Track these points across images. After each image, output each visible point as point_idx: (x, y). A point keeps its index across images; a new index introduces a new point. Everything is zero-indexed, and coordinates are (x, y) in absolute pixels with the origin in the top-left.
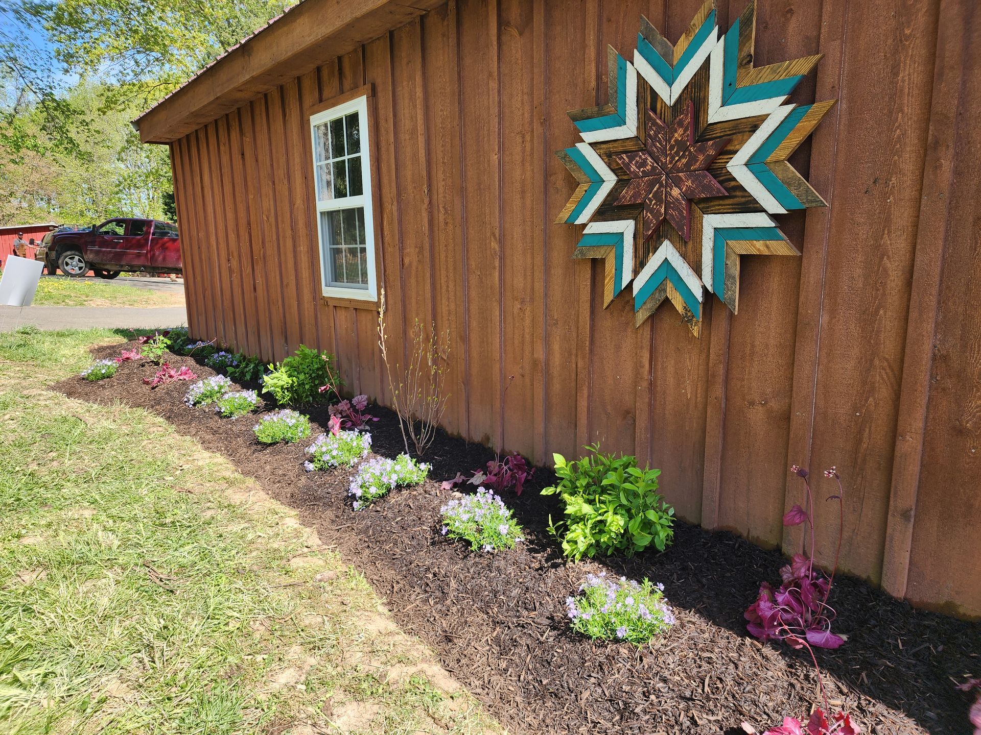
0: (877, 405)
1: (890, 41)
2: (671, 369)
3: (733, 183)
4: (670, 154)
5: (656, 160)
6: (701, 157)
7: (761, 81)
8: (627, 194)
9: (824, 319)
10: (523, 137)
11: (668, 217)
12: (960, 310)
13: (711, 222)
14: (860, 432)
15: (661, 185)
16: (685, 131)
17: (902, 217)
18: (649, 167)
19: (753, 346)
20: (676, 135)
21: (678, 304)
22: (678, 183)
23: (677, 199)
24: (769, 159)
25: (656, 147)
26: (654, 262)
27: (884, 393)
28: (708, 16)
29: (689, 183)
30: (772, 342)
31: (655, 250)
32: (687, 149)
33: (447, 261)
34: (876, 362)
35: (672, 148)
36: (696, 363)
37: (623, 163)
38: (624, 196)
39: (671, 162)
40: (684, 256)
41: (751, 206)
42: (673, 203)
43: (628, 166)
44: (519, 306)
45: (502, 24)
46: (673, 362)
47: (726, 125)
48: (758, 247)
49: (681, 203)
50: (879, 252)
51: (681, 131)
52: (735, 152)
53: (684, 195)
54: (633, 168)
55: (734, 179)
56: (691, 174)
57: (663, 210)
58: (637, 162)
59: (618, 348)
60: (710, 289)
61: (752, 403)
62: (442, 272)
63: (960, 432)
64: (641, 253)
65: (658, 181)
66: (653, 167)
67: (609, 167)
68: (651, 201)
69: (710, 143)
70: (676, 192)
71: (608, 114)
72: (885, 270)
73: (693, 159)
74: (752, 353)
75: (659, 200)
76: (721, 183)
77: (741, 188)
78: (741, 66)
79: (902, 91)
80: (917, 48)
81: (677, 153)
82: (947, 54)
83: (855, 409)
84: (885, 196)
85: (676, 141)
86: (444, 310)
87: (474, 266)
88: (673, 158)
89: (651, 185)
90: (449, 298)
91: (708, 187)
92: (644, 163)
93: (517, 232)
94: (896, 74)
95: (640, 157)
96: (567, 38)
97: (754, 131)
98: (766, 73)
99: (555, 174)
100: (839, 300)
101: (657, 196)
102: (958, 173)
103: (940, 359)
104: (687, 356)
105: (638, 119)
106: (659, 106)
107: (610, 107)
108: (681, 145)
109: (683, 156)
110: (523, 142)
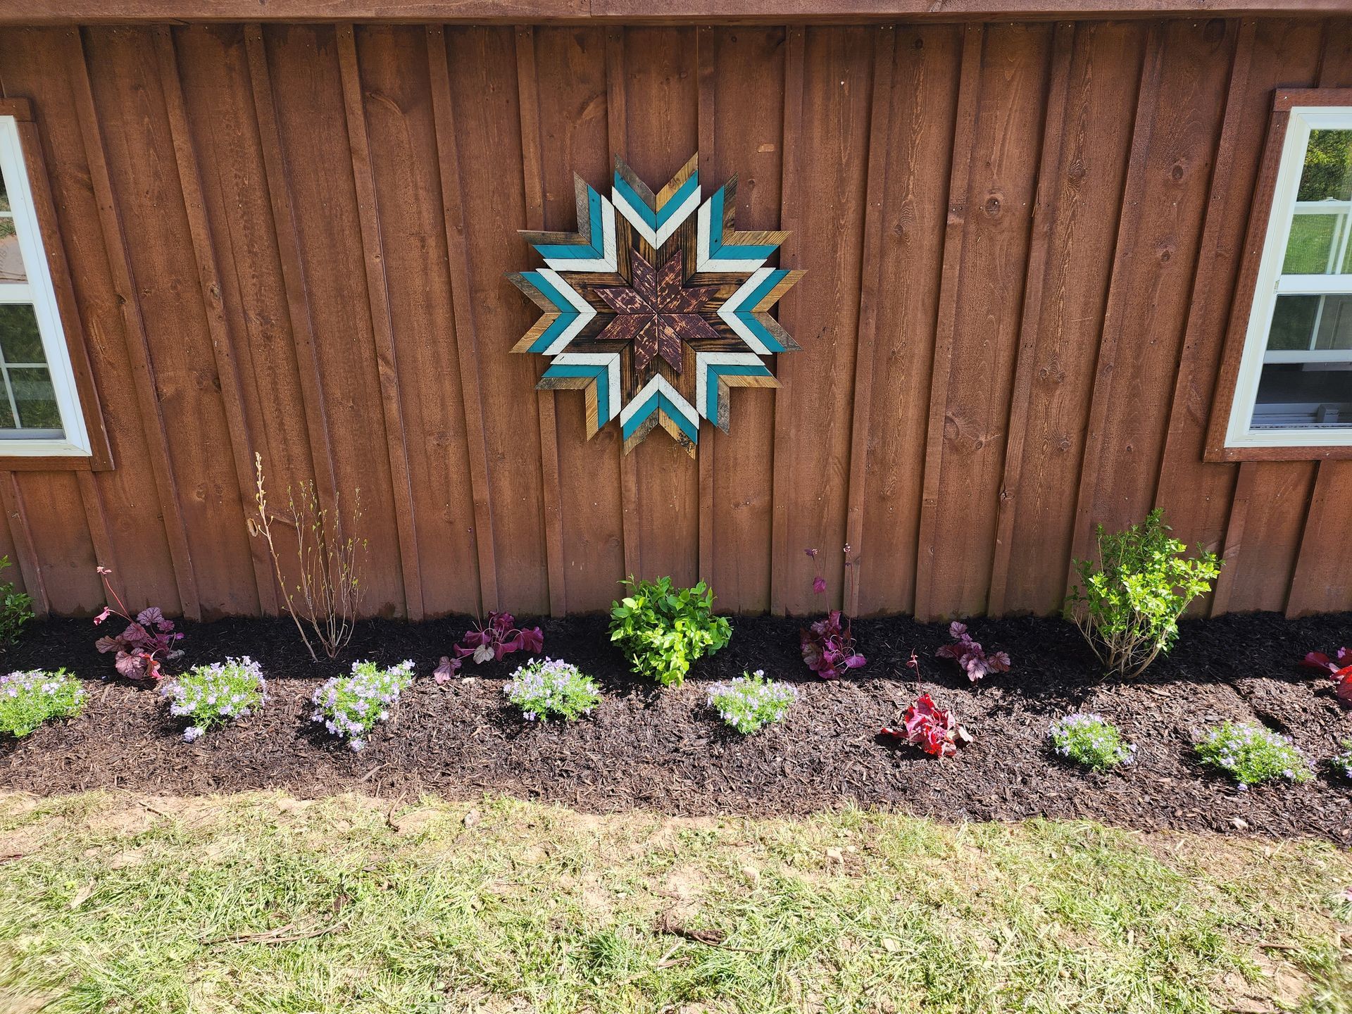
0: (831, 490)
1: (830, 227)
2: (656, 487)
3: (723, 327)
4: (661, 295)
5: (645, 299)
6: (694, 302)
7: (744, 244)
8: (613, 329)
9: (793, 432)
10: (423, 240)
11: (661, 354)
12: (881, 419)
13: (705, 359)
14: (822, 511)
15: (653, 324)
16: (677, 276)
17: (844, 357)
18: (637, 305)
19: (736, 459)
20: (667, 279)
21: (673, 430)
22: (672, 323)
23: (671, 338)
24: (754, 310)
25: (644, 286)
26: (644, 395)
27: (836, 481)
28: (690, 175)
29: (683, 324)
30: (752, 454)
31: (645, 383)
32: (678, 293)
33: (275, 390)
34: (830, 459)
35: (663, 290)
36: (683, 479)
37: (606, 297)
38: (609, 331)
39: (662, 303)
40: (677, 388)
41: (741, 347)
42: (667, 341)
43: (612, 301)
44: (435, 443)
45: (369, 91)
46: (658, 481)
47: (713, 276)
48: (748, 381)
49: (675, 342)
50: (829, 382)
51: (672, 276)
52: (725, 300)
53: (678, 334)
54: (619, 303)
55: (725, 323)
56: (684, 316)
57: (656, 347)
58: (623, 299)
59: (593, 475)
60: (705, 416)
61: (737, 505)
62: (265, 404)
63: (883, 499)
64: (628, 385)
65: (650, 319)
66: (642, 305)
67: (584, 298)
68: (642, 337)
69: (703, 290)
70: (669, 331)
71: (579, 244)
72: (834, 394)
73: (685, 303)
74: (735, 465)
75: (652, 338)
76: (712, 325)
77: (731, 331)
78: (725, 226)
79: (839, 265)
80: (849, 238)
81: (669, 295)
82: (871, 246)
83: (817, 495)
84: (831, 341)
85: (667, 284)
86: (276, 457)
87: (338, 394)
88: (664, 299)
89: (642, 323)
90: (285, 440)
91: (704, 329)
92: (632, 301)
93: (424, 354)
94: (836, 252)
95: (627, 294)
96: (488, 138)
97: (741, 285)
98: (748, 237)
99: (483, 290)
100: (803, 418)
101: (650, 333)
102: (877, 328)
103: (871, 453)
104: (673, 474)
105: (618, 255)
106: (642, 246)
107: (582, 237)
108: (672, 288)
109: (675, 299)
110: (423, 247)
